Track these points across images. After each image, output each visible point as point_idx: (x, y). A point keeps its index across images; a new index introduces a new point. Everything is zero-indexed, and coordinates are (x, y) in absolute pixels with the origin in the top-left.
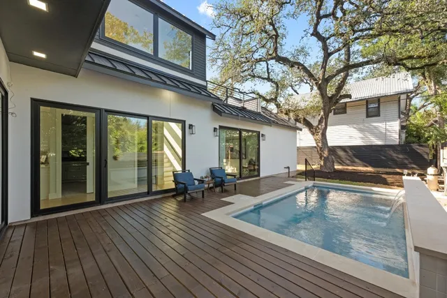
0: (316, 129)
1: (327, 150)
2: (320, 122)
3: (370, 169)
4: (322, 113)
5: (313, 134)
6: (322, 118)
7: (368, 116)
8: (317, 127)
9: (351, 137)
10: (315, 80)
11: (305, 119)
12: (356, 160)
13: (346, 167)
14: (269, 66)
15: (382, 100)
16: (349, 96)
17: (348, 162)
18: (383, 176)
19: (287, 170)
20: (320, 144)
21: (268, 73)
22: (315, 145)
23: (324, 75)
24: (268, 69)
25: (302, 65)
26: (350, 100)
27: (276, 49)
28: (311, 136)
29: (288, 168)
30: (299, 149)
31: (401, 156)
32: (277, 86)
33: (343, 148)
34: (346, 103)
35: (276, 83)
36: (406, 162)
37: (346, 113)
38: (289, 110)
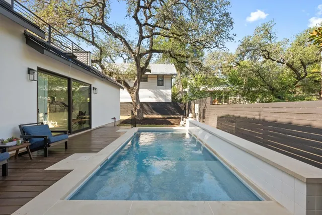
0: (132, 90)
1: (139, 104)
2: (135, 84)
3: (160, 116)
4: (136, 78)
5: (130, 93)
6: (136, 82)
7: (158, 85)
8: (133, 88)
9: (150, 97)
10: (133, 53)
11: (124, 82)
12: (154, 111)
13: (148, 116)
14: (94, 32)
15: (164, 76)
16: (150, 71)
17: (149, 112)
18: (168, 120)
19: (113, 121)
20: (135, 101)
21: (93, 38)
22: (131, 101)
23: (139, 51)
24: (93, 33)
25: (124, 39)
26: (150, 73)
27: (103, 17)
28: (129, 94)
29: (115, 118)
30: (121, 103)
31: (173, 109)
32: (101, 51)
33: (147, 104)
34: (147, 75)
35: (100, 48)
36: (175, 111)
37: (147, 81)
38: (112, 72)
